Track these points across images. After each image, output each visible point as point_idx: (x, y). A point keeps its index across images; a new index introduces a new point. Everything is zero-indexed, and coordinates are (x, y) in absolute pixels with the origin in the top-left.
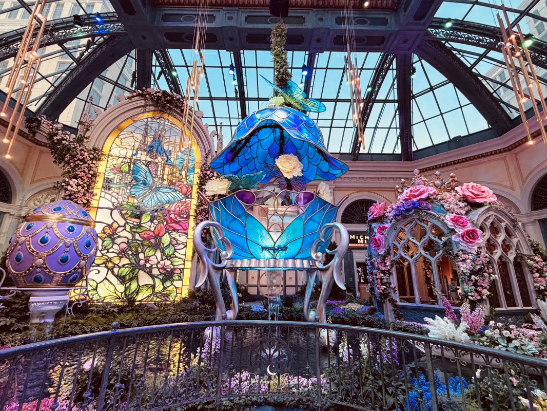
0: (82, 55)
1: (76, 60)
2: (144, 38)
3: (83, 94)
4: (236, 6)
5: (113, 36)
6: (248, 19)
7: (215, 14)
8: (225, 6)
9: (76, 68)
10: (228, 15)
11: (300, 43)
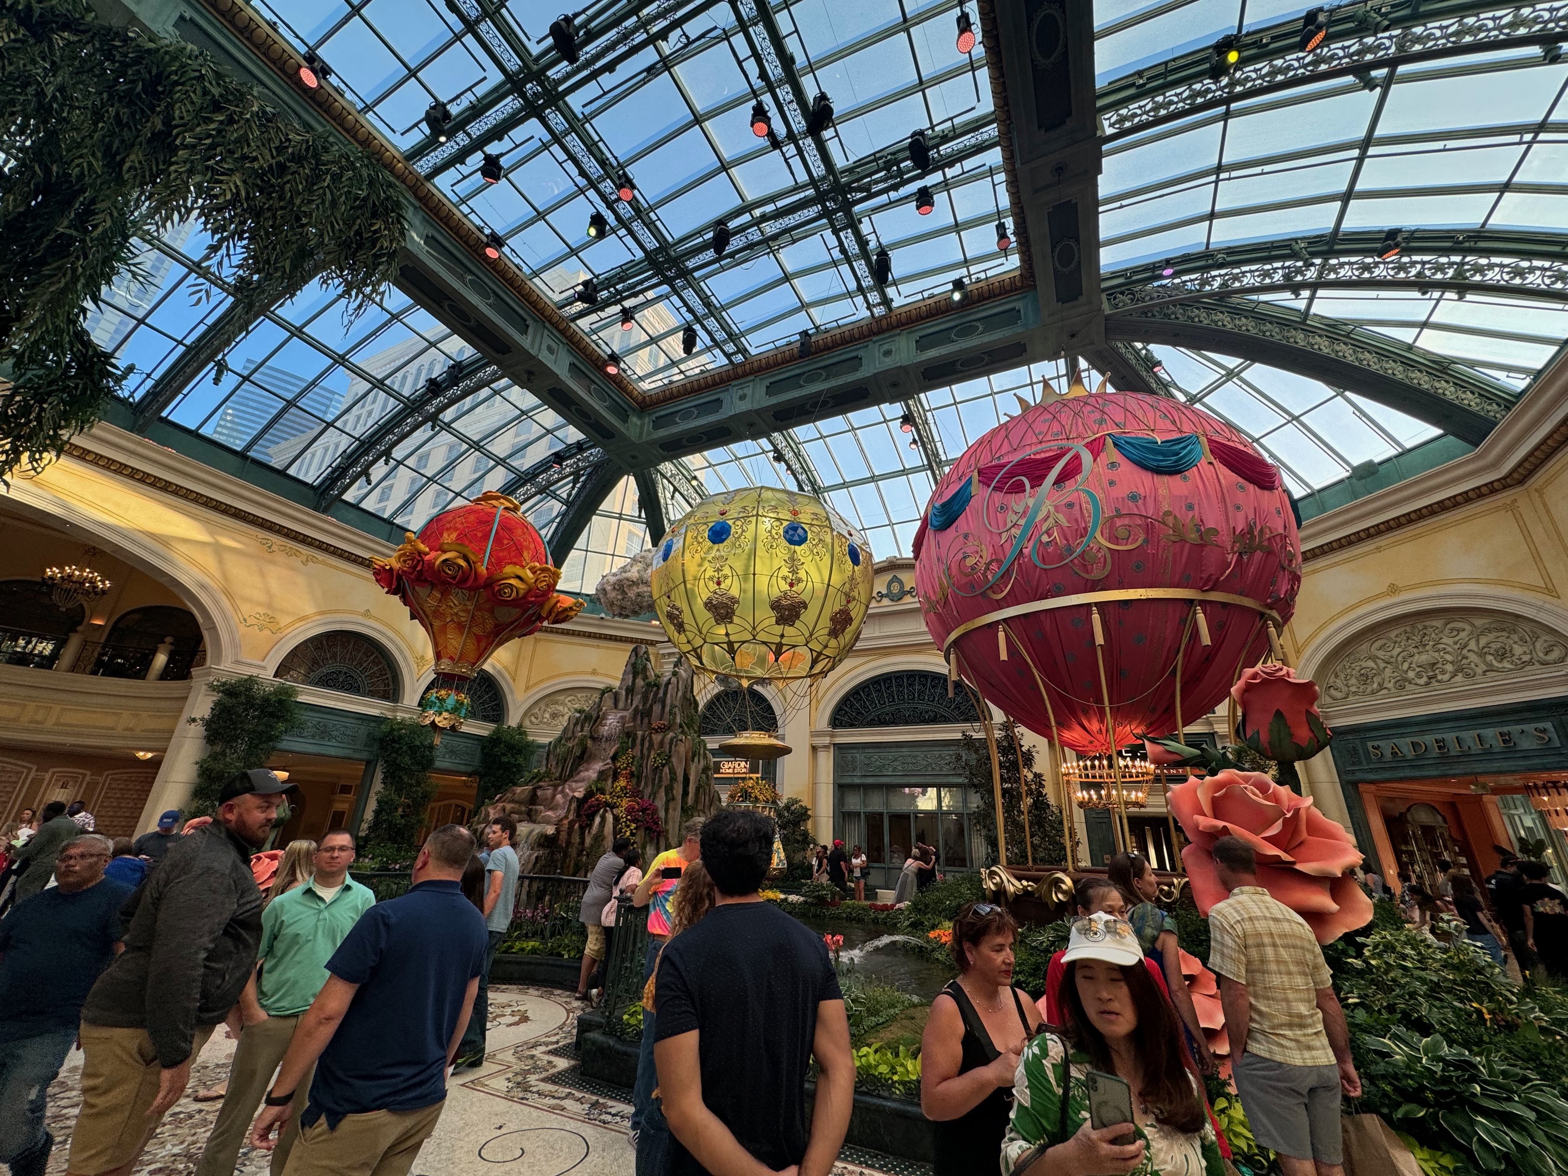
0: (569, 495)
1: (566, 502)
2: (634, 457)
3: (581, 542)
4: (751, 374)
5: (597, 467)
6: (771, 390)
7: (721, 396)
8: (736, 378)
9: (567, 511)
10: (740, 392)
11: (865, 397)
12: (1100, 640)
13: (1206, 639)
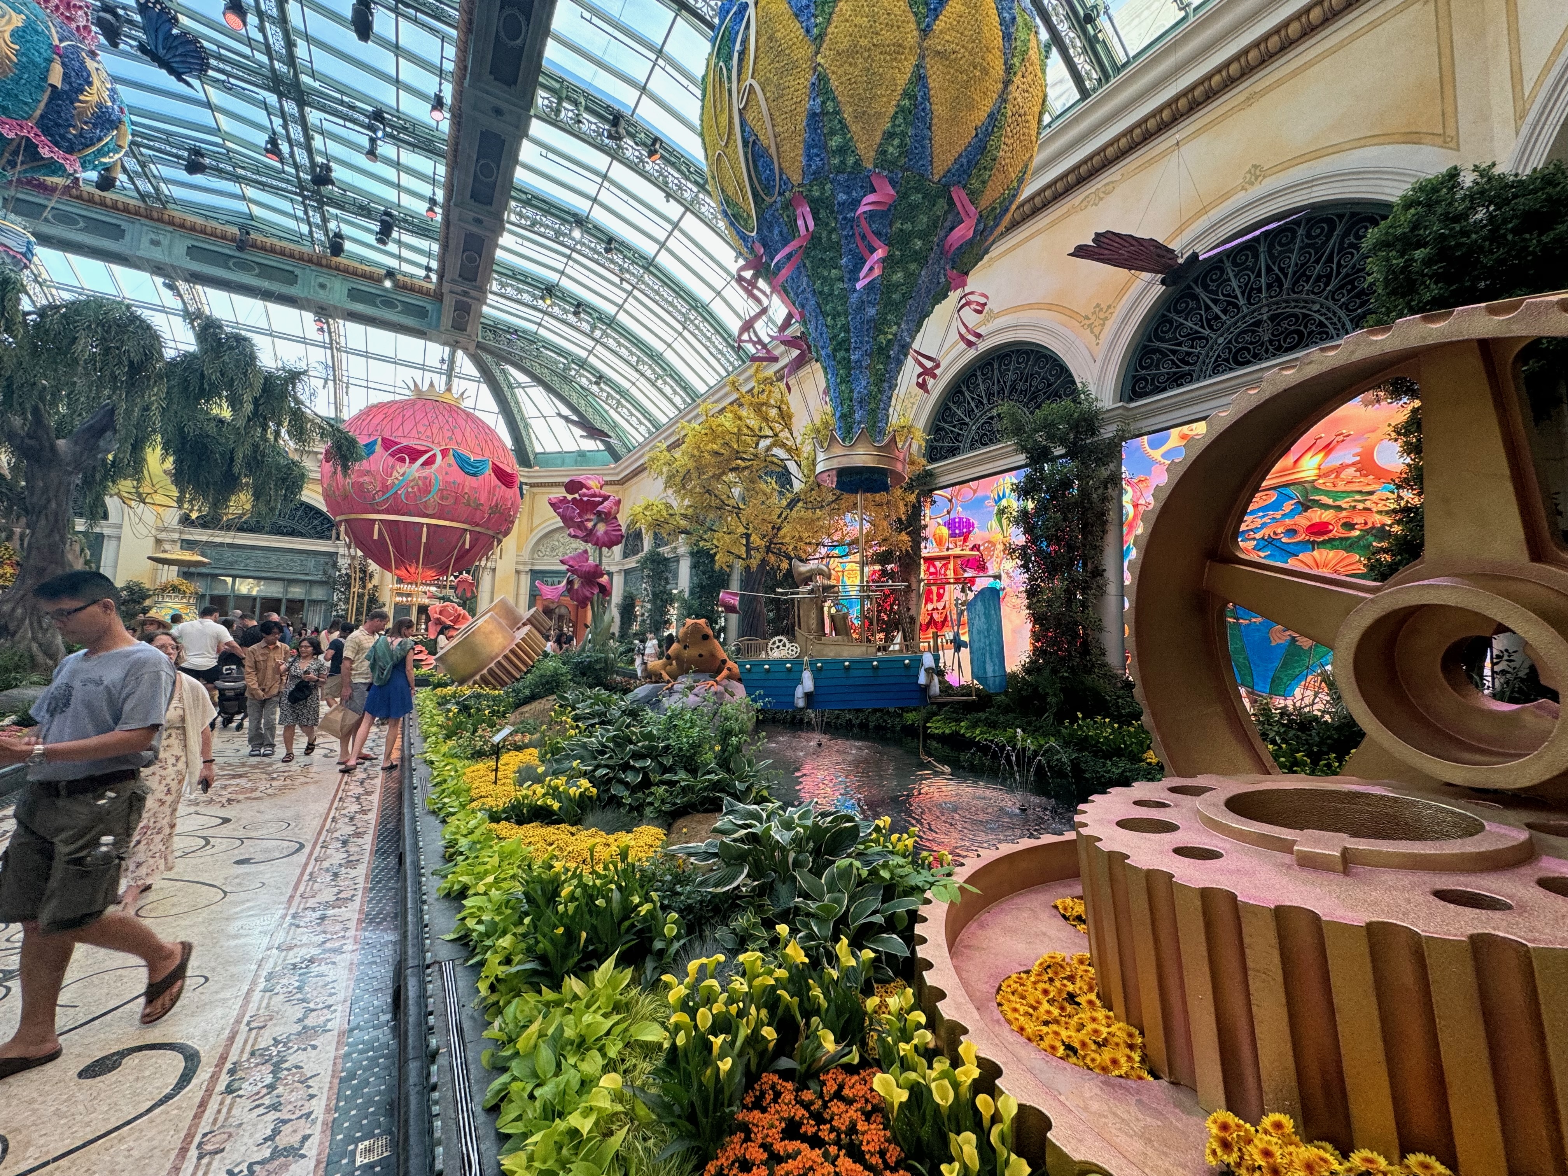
12: (424, 540)
13: (467, 546)
